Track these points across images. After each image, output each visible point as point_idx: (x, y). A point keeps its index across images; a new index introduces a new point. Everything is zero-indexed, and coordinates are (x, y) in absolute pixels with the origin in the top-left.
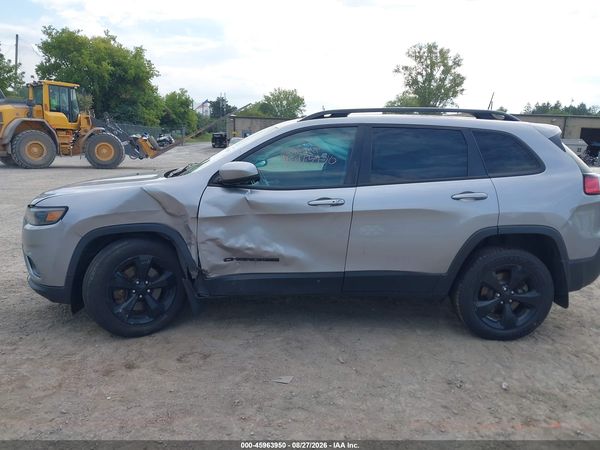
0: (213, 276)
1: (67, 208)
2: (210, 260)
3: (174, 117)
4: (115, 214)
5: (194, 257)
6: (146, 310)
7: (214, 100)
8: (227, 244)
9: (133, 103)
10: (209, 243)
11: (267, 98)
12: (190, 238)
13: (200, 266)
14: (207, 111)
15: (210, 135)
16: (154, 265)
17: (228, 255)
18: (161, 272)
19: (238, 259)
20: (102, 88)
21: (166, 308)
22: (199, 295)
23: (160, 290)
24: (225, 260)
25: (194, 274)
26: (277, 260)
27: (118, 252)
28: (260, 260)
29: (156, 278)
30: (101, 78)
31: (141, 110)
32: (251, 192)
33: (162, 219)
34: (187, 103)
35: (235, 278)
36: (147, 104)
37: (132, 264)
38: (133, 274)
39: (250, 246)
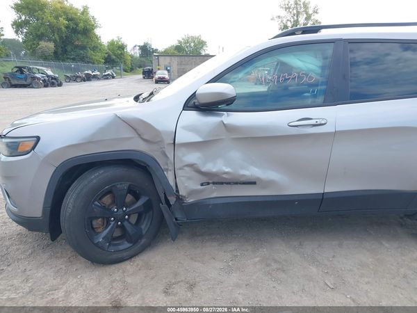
0: (191, 200)
1: (38, 138)
2: (188, 186)
3: (114, 57)
4: (89, 142)
5: (172, 183)
6: (124, 235)
7: (142, 44)
8: (204, 169)
9: (83, 48)
10: (186, 168)
11: (180, 42)
12: (167, 164)
13: (177, 191)
14: (137, 53)
15: (141, 70)
16: (131, 191)
17: (205, 180)
18: (137, 198)
19: (214, 183)
20: (61, 38)
21: (144, 232)
22: (176, 219)
23: (136, 215)
24: (202, 185)
25: (172, 200)
26: (254, 183)
27: (95, 181)
28: (236, 183)
29: (133, 203)
30: (59, 30)
31: (90, 52)
32: (228, 115)
33: (137, 145)
34: (122, 47)
35: (212, 202)
36: (95, 48)
37: (109, 192)
38: (110, 201)
39: (227, 170)
